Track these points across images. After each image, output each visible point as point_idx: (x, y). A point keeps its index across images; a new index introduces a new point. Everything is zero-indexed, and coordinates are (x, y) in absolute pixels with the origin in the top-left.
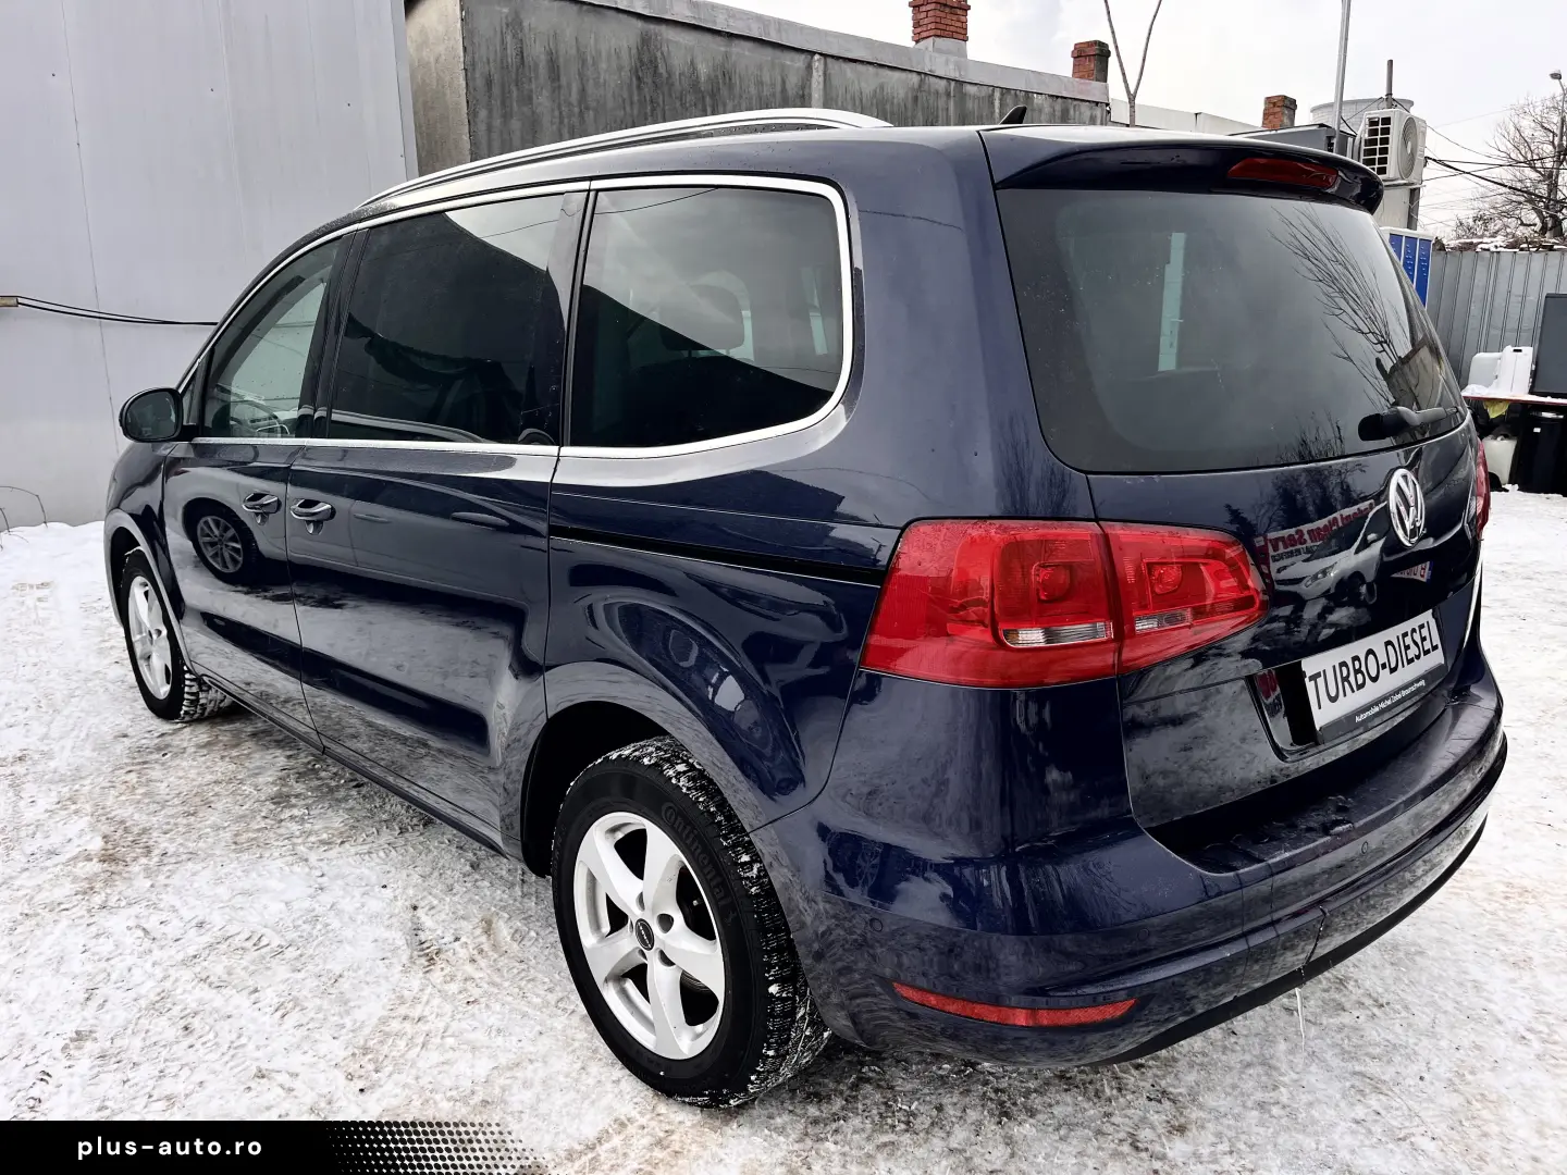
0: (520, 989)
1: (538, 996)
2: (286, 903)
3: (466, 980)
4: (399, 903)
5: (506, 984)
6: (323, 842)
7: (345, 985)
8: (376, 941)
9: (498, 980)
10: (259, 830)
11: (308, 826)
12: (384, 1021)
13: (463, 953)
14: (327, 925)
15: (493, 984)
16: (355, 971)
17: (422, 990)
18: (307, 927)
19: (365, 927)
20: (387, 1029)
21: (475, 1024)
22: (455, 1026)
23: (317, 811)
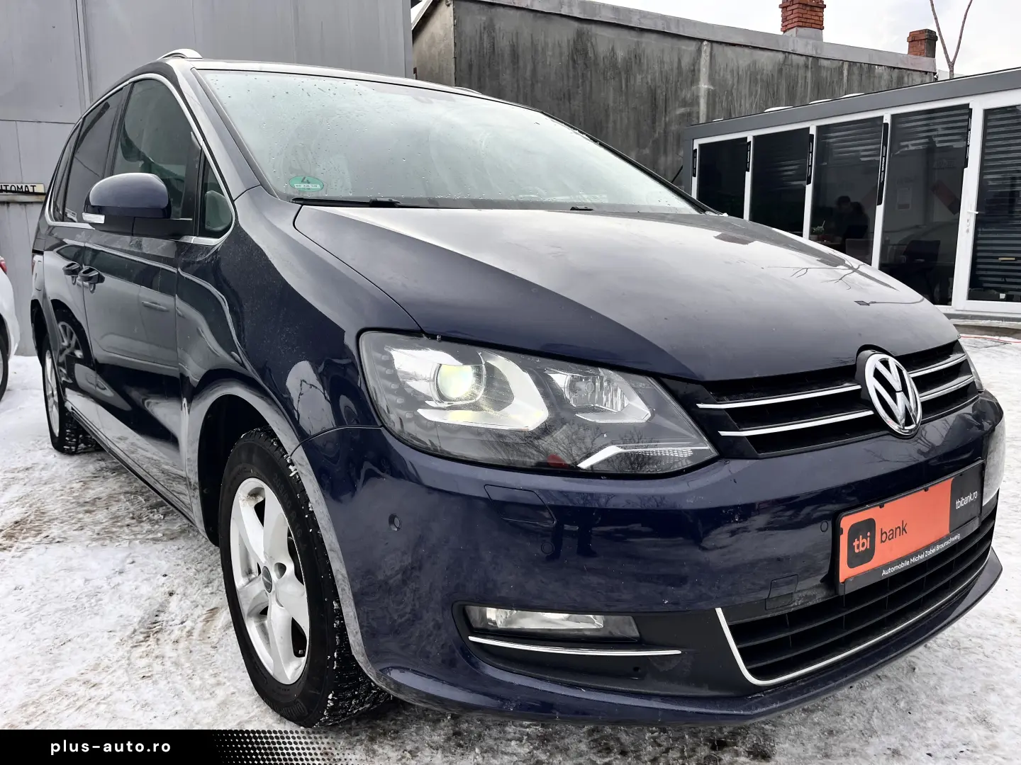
0: (194, 671)
1: (201, 679)
2: (86, 580)
3: (157, 657)
4: (162, 590)
5: (187, 665)
6: (154, 539)
7: (68, 647)
8: (121, 616)
9: (183, 660)
10: (121, 527)
11: (156, 526)
12: (68, 683)
13: (176, 634)
14: (101, 600)
15: (176, 664)
16: (83, 638)
17: (118, 661)
18: (85, 600)
19: (123, 605)
20: (65, 689)
21: (133, 697)
22: (118, 695)
23: (172, 517)
